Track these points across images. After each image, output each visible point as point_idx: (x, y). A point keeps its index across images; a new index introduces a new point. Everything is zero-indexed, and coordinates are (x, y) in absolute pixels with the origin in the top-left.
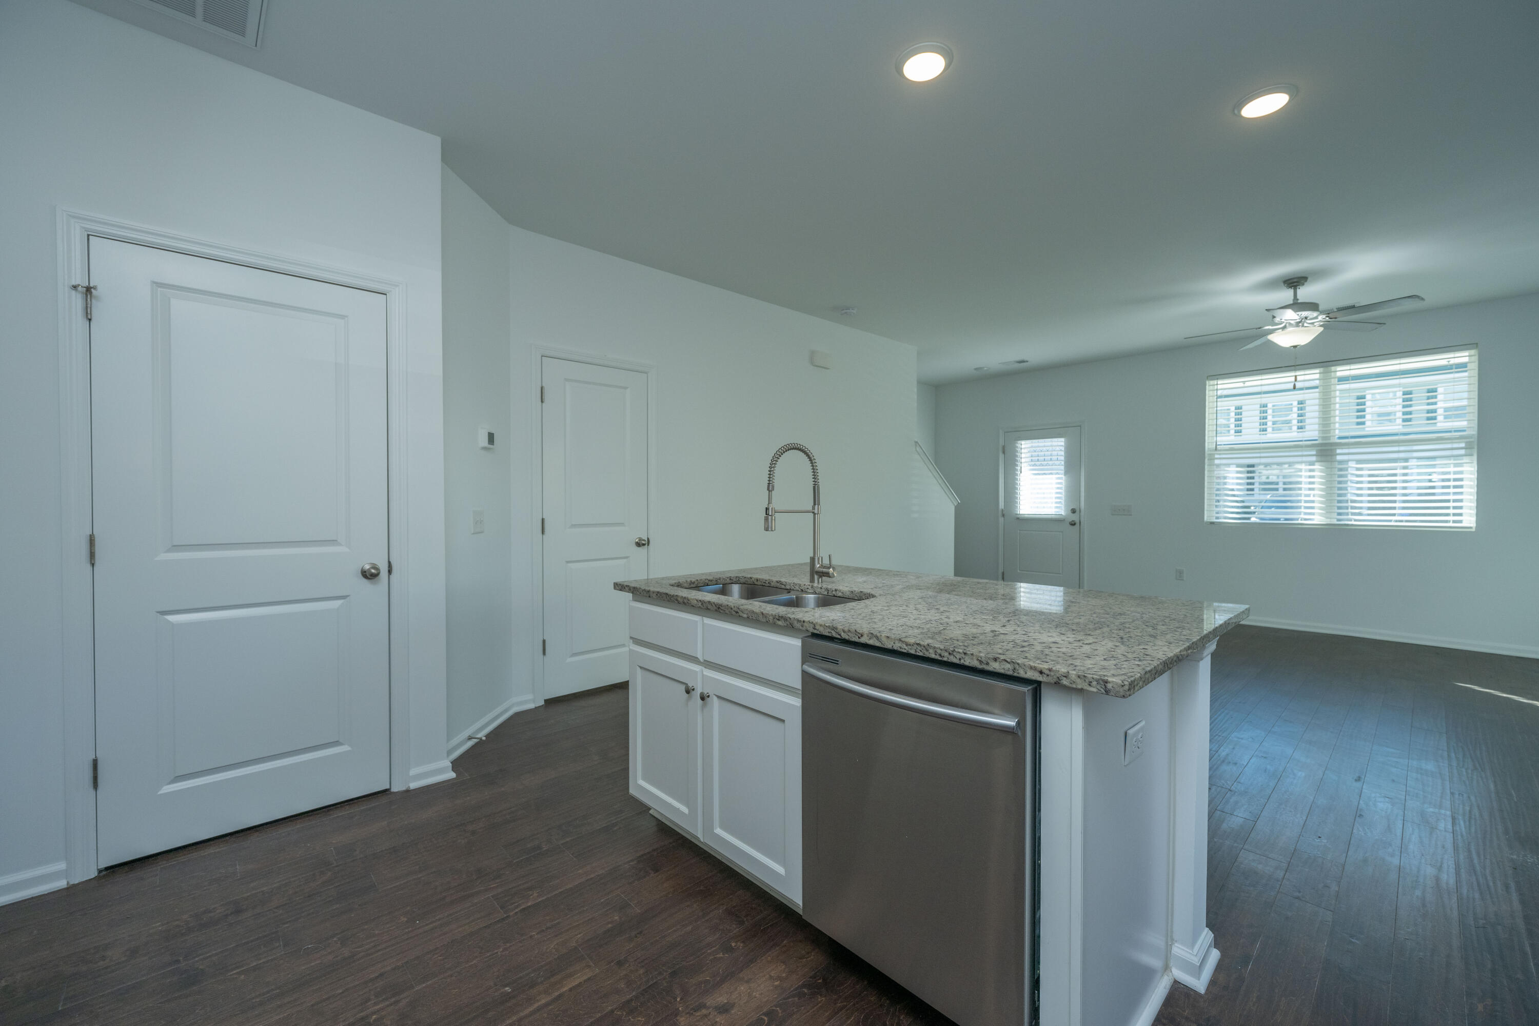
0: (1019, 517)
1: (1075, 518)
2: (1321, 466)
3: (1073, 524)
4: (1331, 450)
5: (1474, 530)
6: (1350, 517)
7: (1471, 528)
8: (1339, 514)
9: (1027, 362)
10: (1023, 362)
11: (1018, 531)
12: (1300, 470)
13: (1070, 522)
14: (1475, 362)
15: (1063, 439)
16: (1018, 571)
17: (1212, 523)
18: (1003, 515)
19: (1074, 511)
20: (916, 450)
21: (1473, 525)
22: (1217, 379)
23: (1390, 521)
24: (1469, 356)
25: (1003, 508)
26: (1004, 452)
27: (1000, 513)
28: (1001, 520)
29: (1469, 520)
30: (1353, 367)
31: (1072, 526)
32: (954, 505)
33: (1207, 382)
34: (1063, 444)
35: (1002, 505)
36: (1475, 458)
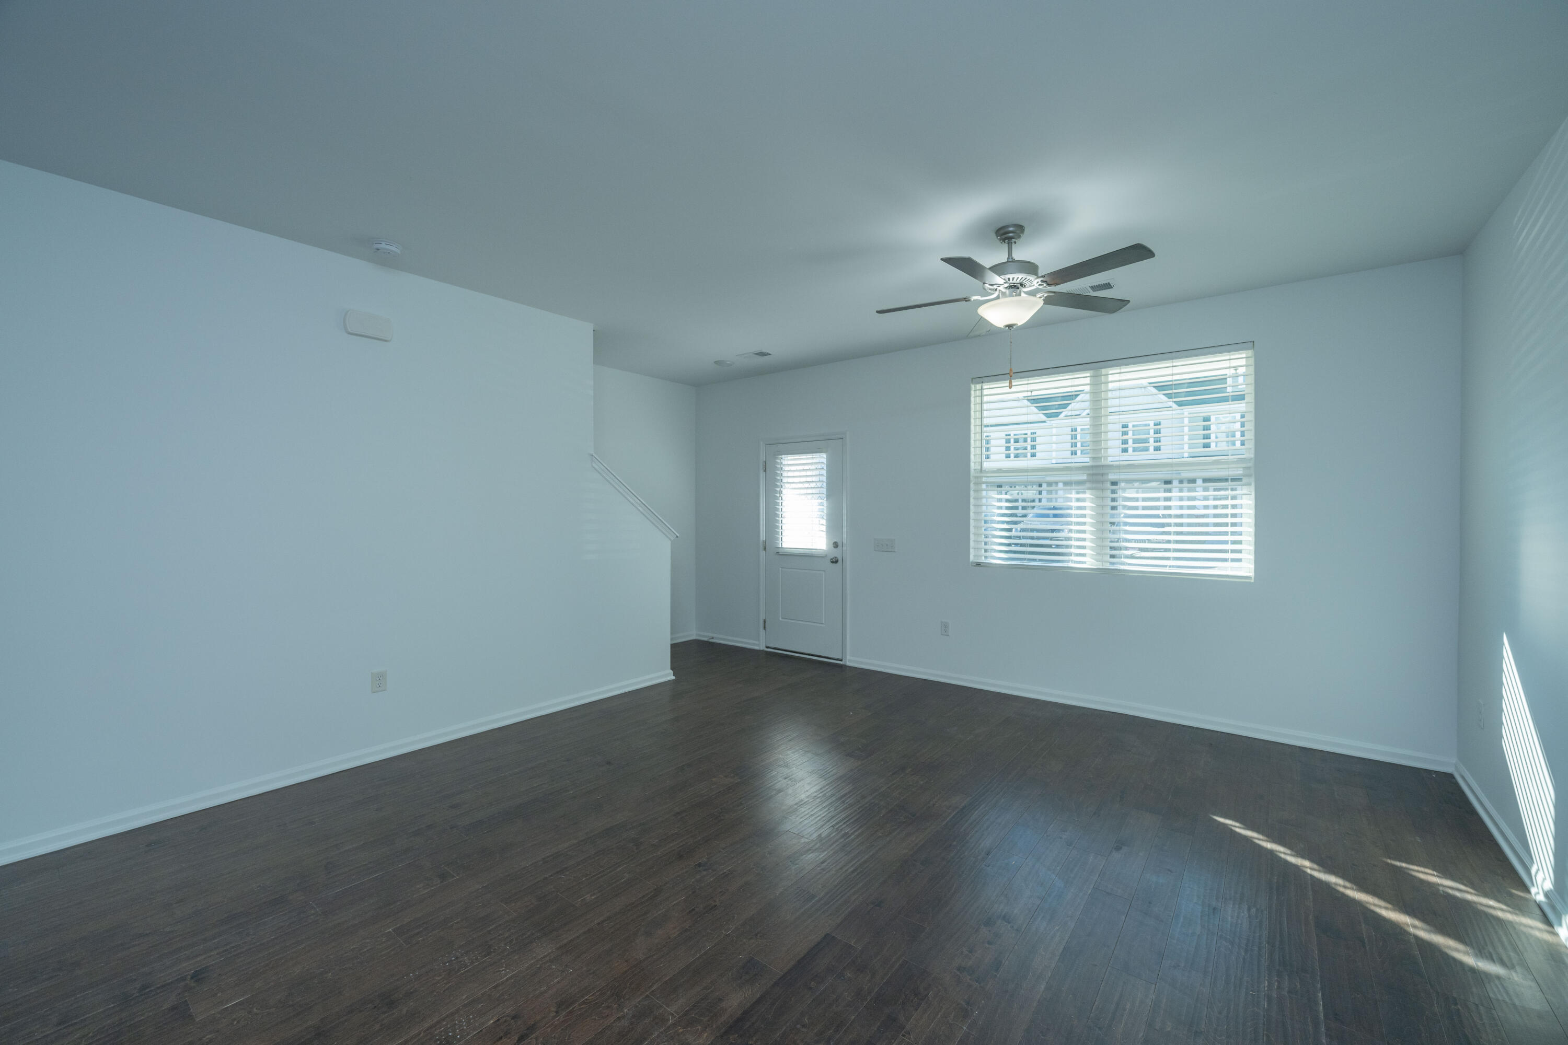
0: (780, 551)
1: (836, 553)
2: (1091, 495)
3: (835, 561)
4: (1103, 474)
5: (1252, 581)
6: (1124, 560)
7: (1249, 578)
8: (1112, 556)
9: (768, 354)
10: (762, 354)
11: (780, 569)
12: (1070, 500)
13: (831, 559)
14: (1252, 365)
15: (824, 455)
16: (780, 619)
17: (978, 564)
18: (765, 549)
19: (836, 545)
20: (592, 466)
21: (1252, 574)
22: (983, 382)
23: (1166, 566)
24: (1246, 358)
25: (764, 539)
26: (765, 470)
27: (761, 547)
28: (762, 554)
29: (1245, 568)
30: (1124, 369)
31: (834, 564)
32: (670, 540)
33: (973, 386)
34: (824, 461)
35: (763, 536)
36: (1253, 487)
